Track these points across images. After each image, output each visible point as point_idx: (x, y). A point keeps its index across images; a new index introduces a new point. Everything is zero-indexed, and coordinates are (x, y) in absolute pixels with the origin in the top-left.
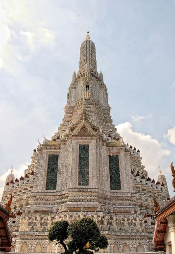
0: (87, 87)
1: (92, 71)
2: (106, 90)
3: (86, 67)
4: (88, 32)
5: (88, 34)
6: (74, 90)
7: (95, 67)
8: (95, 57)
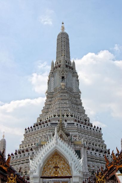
0: (63, 78)
1: (67, 62)
2: (77, 77)
3: (62, 58)
4: (63, 23)
5: (63, 25)
6: (53, 78)
7: (69, 57)
8: (69, 47)
